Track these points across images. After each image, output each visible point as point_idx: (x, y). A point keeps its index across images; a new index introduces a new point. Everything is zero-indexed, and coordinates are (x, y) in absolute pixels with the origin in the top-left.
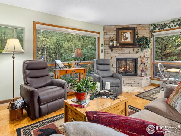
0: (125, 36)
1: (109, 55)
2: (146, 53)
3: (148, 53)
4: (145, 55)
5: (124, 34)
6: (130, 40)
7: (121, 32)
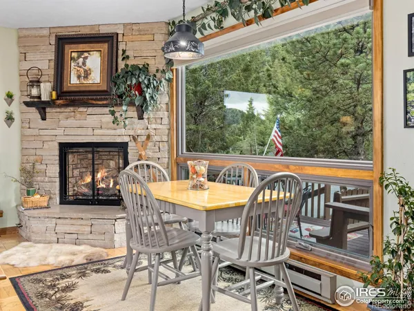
0: (84, 64)
1: (35, 132)
2: (154, 126)
3: (160, 126)
4: (152, 133)
5: (79, 57)
6: (98, 80)
7: (71, 51)
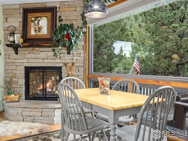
0: (38, 24)
2: (76, 58)
3: (79, 58)
4: (75, 61)
7: (31, 17)
